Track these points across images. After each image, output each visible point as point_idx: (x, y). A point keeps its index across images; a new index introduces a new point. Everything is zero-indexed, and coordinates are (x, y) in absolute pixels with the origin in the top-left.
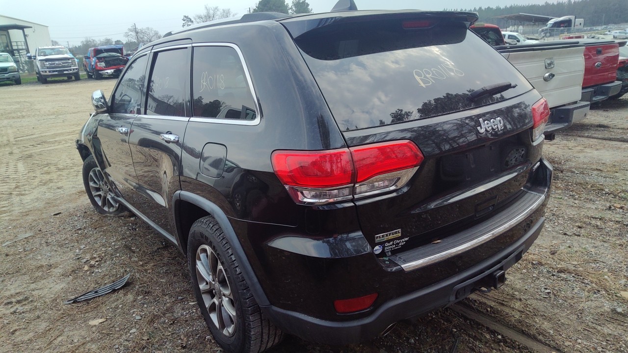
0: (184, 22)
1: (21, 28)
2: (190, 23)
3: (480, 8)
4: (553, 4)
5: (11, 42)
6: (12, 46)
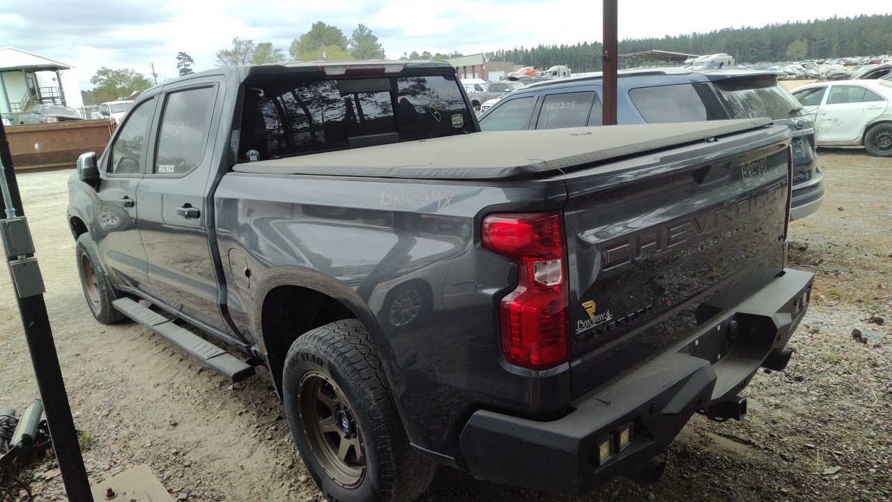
0: (180, 61)
1: (53, 68)
2: (188, 63)
3: (586, 43)
4: (675, 37)
5: (39, 89)
6: (40, 93)
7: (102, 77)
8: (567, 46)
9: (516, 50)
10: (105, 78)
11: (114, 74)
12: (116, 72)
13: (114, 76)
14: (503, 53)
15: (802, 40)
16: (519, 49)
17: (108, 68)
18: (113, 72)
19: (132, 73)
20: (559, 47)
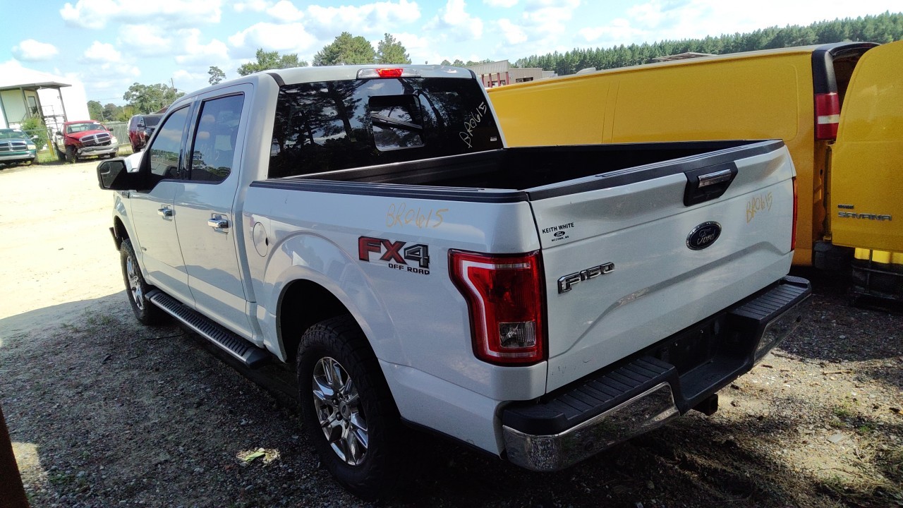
0: (211, 76)
1: (56, 86)
2: (220, 77)
4: (716, 38)
5: (40, 107)
6: (42, 113)
7: (134, 93)
10: (138, 94)
11: (147, 89)
13: (146, 92)
17: (141, 84)
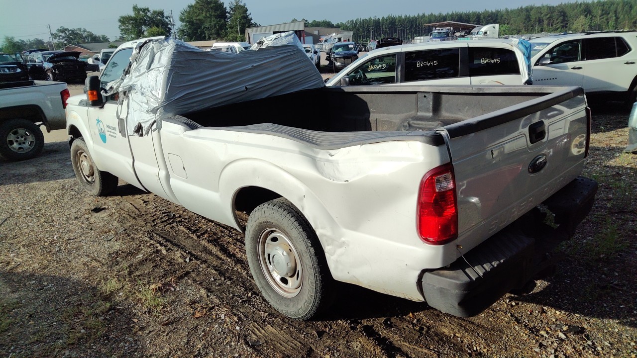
7: (61, 34)
8: (410, 16)
9: (370, 18)
10: (63, 35)
11: (70, 32)
12: (71, 30)
13: (70, 34)
14: (360, 21)
15: (586, 16)
16: (372, 18)
17: (66, 28)
18: (69, 31)
19: (84, 32)
20: (403, 17)
